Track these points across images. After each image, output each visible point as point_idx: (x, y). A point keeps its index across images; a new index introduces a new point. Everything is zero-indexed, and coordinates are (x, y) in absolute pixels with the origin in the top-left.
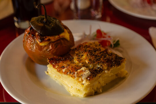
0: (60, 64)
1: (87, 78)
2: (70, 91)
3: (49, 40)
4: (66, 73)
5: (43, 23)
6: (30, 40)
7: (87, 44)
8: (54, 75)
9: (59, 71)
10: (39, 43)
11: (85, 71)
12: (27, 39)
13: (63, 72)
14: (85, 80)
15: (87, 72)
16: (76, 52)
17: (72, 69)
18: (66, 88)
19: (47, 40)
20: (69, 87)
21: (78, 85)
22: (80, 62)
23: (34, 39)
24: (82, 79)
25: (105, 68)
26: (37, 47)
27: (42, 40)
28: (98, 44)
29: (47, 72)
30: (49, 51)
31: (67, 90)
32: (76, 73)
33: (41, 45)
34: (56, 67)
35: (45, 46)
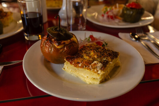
0: (75, 61)
1: (101, 69)
2: (85, 81)
3: (64, 43)
4: (82, 67)
5: (57, 31)
6: (48, 45)
7: (87, 45)
8: (70, 70)
9: (76, 66)
10: (56, 46)
11: (97, 64)
12: (46, 44)
13: (79, 66)
14: (100, 71)
15: (100, 64)
16: (83, 51)
17: (86, 64)
18: (82, 79)
19: (63, 44)
20: (85, 77)
21: (94, 75)
22: (90, 58)
23: (51, 43)
24: (97, 70)
25: (110, 60)
26: (55, 49)
27: (59, 44)
28: (96, 44)
29: (64, 68)
30: (65, 51)
31: (83, 80)
32: (90, 66)
33: (58, 48)
34: (73, 63)
35: (61, 48)
